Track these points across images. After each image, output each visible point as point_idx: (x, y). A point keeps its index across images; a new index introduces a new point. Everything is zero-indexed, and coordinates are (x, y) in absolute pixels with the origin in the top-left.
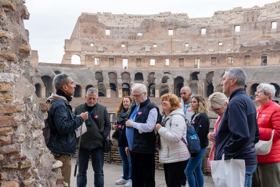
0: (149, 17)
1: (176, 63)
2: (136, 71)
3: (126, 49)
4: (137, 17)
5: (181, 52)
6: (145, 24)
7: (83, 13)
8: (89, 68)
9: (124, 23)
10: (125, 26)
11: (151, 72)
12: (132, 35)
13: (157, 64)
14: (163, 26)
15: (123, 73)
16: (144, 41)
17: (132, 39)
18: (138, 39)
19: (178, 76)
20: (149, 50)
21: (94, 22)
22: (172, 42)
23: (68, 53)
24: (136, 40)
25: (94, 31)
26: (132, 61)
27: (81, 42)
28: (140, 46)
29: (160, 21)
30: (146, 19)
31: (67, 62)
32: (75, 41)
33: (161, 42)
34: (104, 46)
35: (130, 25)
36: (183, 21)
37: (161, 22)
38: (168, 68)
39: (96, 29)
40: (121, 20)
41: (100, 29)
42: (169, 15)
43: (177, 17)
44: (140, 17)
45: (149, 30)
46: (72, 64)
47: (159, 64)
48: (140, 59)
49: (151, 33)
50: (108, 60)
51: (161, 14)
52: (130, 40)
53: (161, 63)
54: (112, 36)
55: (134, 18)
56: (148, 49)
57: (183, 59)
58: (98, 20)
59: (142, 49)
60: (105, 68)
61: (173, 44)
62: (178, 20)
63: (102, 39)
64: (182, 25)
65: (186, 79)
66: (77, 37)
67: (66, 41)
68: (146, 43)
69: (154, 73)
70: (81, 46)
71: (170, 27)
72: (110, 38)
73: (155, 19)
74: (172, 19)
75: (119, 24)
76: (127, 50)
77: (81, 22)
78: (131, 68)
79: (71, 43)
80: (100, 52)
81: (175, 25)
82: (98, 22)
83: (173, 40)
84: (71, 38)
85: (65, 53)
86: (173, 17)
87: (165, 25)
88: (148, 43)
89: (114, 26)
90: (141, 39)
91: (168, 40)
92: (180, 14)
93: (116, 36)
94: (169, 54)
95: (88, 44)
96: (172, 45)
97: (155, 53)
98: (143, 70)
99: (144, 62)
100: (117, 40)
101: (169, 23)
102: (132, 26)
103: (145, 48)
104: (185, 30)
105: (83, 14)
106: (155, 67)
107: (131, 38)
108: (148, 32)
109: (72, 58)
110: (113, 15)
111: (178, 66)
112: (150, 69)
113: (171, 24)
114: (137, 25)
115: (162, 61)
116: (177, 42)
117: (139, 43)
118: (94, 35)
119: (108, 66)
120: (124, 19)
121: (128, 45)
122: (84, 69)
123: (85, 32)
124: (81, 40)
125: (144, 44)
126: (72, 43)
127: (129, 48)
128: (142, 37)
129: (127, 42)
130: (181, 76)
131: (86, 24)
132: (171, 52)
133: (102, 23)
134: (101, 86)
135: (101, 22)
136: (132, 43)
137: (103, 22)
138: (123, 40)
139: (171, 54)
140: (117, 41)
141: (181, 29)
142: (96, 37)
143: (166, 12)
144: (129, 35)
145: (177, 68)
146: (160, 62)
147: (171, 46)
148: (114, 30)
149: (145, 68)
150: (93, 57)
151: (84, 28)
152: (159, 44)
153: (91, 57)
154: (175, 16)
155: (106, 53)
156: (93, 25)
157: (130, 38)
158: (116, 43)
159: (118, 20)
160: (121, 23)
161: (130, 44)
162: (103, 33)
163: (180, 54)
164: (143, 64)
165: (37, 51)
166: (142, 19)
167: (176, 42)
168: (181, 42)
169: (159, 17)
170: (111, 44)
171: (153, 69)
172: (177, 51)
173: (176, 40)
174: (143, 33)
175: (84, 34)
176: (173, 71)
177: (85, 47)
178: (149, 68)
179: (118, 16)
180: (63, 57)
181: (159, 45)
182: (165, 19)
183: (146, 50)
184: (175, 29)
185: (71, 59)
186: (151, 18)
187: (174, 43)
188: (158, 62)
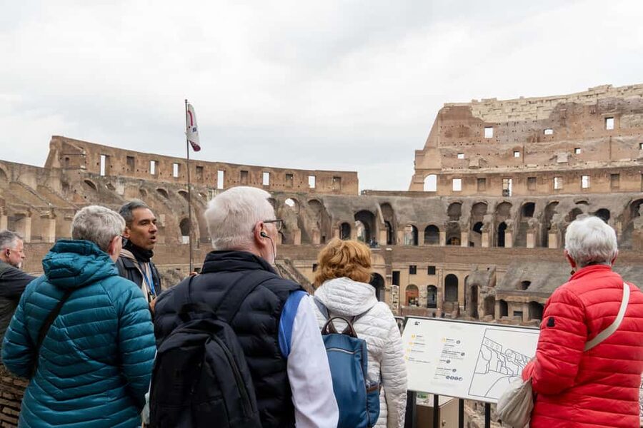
0: (567, 99)
1: (605, 184)
2: (525, 200)
3: (521, 160)
4: (544, 101)
5: (630, 159)
6: (557, 112)
7: (446, 104)
8: (441, 197)
9: (518, 114)
10: (522, 119)
11: (553, 201)
12: (532, 134)
13: (566, 185)
14: (594, 113)
15: (501, 204)
16: (556, 143)
17: (534, 142)
18: (544, 141)
19: (601, 208)
20: (566, 160)
21: (464, 117)
22: (611, 141)
23: (420, 173)
24: (540, 143)
25: (464, 132)
26: (520, 182)
27: (441, 152)
28: (548, 153)
29: (588, 104)
30: (560, 104)
31: (417, 188)
32: (432, 151)
33: (589, 143)
34: (481, 157)
35: (530, 116)
36: (634, 99)
37: (590, 106)
38: (587, 193)
39: (468, 128)
40: (513, 109)
41: (476, 129)
42: (607, 91)
43: (623, 94)
44: (550, 100)
45: (567, 123)
46: (425, 190)
47: (571, 185)
48: (535, 178)
49: (569, 128)
50: (476, 181)
51: (590, 90)
52: (529, 144)
53: (574, 184)
54: (496, 139)
55: (539, 104)
56: (563, 157)
57: (619, 175)
58: (471, 113)
59: (551, 159)
60: (471, 196)
61: (613, 146)
62: (625, 99)
63: (478, 145)
64: (634, 108)
65: (613, 213)
66: (434, 145)
67: (417, 152)
68: (560, 147)
69: (558, 203)
70: (440, 159)
71: (609, 114)
72: (492, 144)
73: (577, 102)
74: (613, 98)
75: (510, 117)
76: (523, 162)
77: (442, 120)
78: (517, 195)
79: (424, 155)
80: (474, 167)
81: (618, 110)
82: (471, 117)
83: (615, 138)
84: (425, 147)
85: (416, 172)
86: (615, 95)
87: (597, 110)
88: (563, 148)
89: (501, 121)
90: (550, 141)
91: (603, 139)
92: (630, 87)
93: (503, 138)
94: (606, 165)
95: (453, 156)
96: (611, 147)
97: (578, 165)
98: (539, 197)
99: (542, 184)
100: (505, 145)
101: (606, 106)
102: (535, 119)
103: (556, 157)
104: (639, 117)
105: (446, 106)
106: (564, 192)
107: (532, 140)
108: (565, 126)
109: (425, 181)
110: (500, 102)
111: (608, 189)
112: (552, 196)
113: (610, 108)
114: (543, 116)
115: (576, 179)
116: (622, 142)
117: (546, 147)
118: (465, 140)
119: (475, 192)
120: (518, 107)
121: (525, 153)
122: (434, 198)
123: (448, 135)
124: (441, 150)
125: (556, 149)
126: (426, 155)
127: (527, 159)
128: (553, 137)
129: (524, 147)
130: (606, 208)
131: (449, 123)
132: (609, 160)
133: (478, 119)
134: (455, 227)
135: (476, 117)
136: (534, 149)
137: (480, 117)
138: (516, 145)
139: (608, 166)
140: (505, 147)
141: (632, 116)
142: (468, 142)
143: (602, 85)
144: (527, 135)
145: (607, 193)
146: (573, 182)
147: (610, 150)
148: (500, 127)
149: (543, 194)
150: (449, 178)
151: (447, 129)
152: (586, 147)
153: (446, 178)
154: (620, 91)
155: (485, 169)
156: (462, 122)
157: (529, 140)
158: (503, 151)
159: (508, 110)
160: (514, 114)
161: (529, 151)
162: (481, 135)
163: (627, 164)
164: (540, 186)
165: (356, 173)
166: (554, 104)
167: (619, 141)
168: (631, 140)
169: (587, 96)
170: (494, 154)
171: (560, 195)
172: (621, 160)
173: (621, 138)
174: (555, 130)
175: (447, 139)
176: (594, 199)
177: (448, 160)
178: (550, 195)
179: (509, 102)
180: (413, 180)
181: (585, 150)
182: (598, 100)
183: (559, 161)
184: (619, 116)
185: (424, 183)
186: (571, 100)
187: (615, 144)
188: (568, 183)
